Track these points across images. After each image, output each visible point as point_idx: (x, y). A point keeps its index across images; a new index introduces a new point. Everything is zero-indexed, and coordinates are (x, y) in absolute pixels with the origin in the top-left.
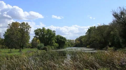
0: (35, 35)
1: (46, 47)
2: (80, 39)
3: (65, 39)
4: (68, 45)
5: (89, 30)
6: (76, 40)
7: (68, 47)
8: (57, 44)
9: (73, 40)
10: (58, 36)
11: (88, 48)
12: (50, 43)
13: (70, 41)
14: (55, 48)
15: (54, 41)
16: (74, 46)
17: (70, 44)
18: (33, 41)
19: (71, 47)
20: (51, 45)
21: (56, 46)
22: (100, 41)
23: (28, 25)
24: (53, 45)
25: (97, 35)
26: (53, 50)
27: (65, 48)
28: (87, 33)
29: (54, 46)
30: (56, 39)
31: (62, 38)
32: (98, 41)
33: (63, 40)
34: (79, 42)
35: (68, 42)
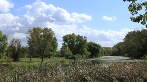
0: (63, 42)
1: (74, 55)
2: (118, 46)
3: (99, 46)
4: (104, 53)
5: (127, 35)
6: (113, 48)
7: (104, 56)
8: (89, 52)
9: (111, 48)
10: (91, 43)
11: (126, 56)
12: (81, 51)
13: (106, 49)
14: (86, 56)
15: (85, 49)
16: (112, 54)
17: (106, 52)
18: (62, 49)
19: (107, 56)
20: (82, 54)
21: (87, 54)
22: (138, 48)
23: (51, 30)
24: (84, 54)
25: (135, 41)
26: (84, 59)
27: (99, 56)
28: (125, 39)
29: (86, 55)
30: (87, 47)
31: (96, 45)
32: (136, 48)
33: (96, 48)
34: (117, 50)
35: (104, 50)
